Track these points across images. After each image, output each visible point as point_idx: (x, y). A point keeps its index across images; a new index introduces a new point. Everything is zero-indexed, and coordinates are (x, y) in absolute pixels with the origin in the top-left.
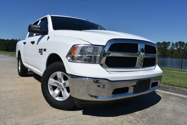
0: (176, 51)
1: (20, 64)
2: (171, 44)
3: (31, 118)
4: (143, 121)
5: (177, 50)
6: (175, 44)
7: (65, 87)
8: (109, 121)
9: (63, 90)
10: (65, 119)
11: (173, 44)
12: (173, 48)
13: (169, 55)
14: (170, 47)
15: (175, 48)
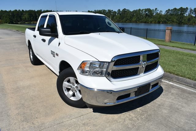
0: (194, 19)
1: (31, 52)
2: (189, 10)
3: (52, 117)
4: (142, 119)
5: (195, 17)
6: (193, 9)
7: (77, 90)
8: (114, 118)
9: (76, 92)
10: (79, 118)
11: (191, 10)
12: (191, 15)
13: (186, 22)
14: (187, 13)
15: (193, 15)
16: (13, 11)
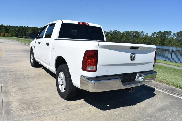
6: (176, 33)
11: (174, 34)
13: (168, 44)
16: (19, 27)
